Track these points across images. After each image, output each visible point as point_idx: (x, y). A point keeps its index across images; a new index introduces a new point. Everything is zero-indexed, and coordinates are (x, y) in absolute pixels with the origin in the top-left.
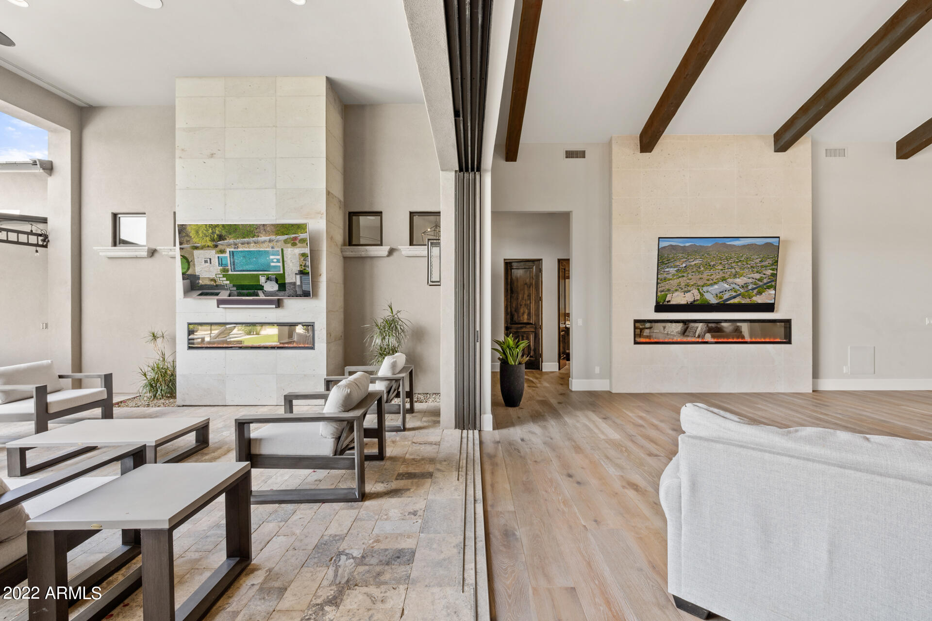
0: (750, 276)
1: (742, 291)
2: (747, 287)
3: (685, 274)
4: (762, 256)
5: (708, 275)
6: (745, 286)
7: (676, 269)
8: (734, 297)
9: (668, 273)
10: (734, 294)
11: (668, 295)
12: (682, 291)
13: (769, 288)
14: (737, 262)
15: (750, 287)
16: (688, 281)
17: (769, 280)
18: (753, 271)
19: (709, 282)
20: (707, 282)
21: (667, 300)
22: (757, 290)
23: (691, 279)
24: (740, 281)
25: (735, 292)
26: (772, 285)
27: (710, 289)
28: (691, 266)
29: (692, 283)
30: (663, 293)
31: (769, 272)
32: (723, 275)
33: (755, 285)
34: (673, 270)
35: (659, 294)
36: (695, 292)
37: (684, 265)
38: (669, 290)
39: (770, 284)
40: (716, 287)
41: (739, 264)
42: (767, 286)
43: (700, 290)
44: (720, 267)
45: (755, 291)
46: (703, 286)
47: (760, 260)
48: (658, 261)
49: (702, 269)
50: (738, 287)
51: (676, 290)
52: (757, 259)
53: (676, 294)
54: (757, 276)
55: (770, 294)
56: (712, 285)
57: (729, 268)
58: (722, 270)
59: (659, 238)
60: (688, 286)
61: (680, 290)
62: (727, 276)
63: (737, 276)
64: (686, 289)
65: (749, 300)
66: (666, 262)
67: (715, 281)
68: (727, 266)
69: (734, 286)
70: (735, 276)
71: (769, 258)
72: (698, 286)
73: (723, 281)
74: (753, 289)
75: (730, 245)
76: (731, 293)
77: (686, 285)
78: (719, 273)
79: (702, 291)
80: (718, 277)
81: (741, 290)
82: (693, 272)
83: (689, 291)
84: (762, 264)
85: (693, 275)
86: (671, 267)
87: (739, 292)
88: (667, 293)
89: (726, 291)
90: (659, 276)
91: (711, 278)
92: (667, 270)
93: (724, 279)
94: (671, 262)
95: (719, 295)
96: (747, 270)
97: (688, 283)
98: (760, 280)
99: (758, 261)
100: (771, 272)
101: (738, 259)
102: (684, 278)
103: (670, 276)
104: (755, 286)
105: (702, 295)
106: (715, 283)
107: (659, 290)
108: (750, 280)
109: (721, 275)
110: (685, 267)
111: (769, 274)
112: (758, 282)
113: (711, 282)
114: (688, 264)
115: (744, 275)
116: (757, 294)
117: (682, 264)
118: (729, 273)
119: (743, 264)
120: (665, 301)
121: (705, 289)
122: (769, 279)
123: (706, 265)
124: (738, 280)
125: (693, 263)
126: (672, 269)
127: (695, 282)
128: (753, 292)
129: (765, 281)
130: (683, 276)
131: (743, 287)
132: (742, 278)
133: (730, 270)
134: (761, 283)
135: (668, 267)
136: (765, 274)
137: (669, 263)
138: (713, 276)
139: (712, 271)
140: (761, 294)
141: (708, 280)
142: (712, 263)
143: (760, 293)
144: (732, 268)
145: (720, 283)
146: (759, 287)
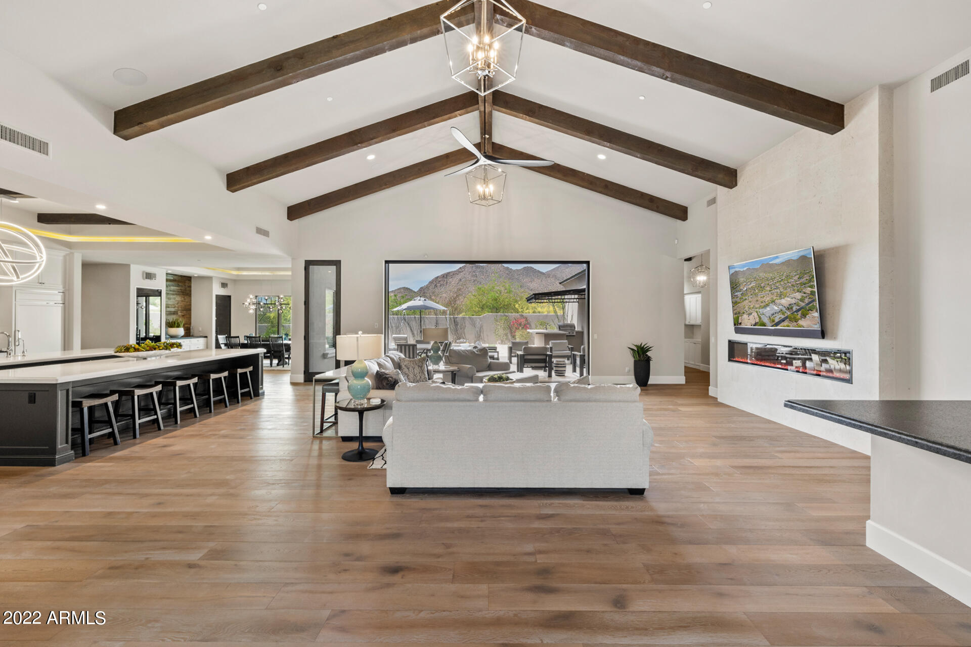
0: (792, 296)
1: (789, 313)
2: (792, 308)
3: (747, 297)
4: (799, 272)
5: (761, 297)
6: (789, 308)
7: (741, 293)
8: (783, 320)
9: (738, 297)
10: (783, 317)
11: (740, 318)
12: (747, 313)
13: (811, 309)
14: (780, 281)
15: (794, 309)
17: (810, 300)
18: (794, 290)
19: (763, 305)
20: (761, 304)
22: (800, 312)
24: (786, 301)
25: (783, 314)
27: (765, 311)
28: (749, 288)
29: (752, 306)
30: (736, 316)
32: (772, 297)
33: (798, 306)
36: (755, 314)
37: (745, 289)
38: (739, 313)
39: (812, 304)
40: (768, 309)
41: (782, 283)
42: (809, 307)
43: (758, 312)
44: (768, 289)
46: (759, 309)
47: (798, 276)
48: (731, 286)
49: (757, 291)
50: (784, 309)
51: (744, 313)
52: (795, 275)
53: (744, 318)
54: (799, 295)
55: (814, 317)
56: (765, 307)
57: (776, 289)
58: (770, 291)
59: (729, 267)
60: (750, 309)
62: (774, 297)
63: (783, 296)
64: (749, 312)
65: (795, 323)
67: (767, 303)
68: (773, 287)
69: (781, 307)
70: (781, 296)
71: (805, 274)
72: (756, 308)
73: (772, 303)
74: (798, 311)
75: (772, 264)
76: (780, 316)
77: (748, 308)
78: (768, 295)
79: (759, 314)
80: (768, 298)
81: (787, 312)
82: (752, 295)
83: (751, 314)
84: (800, 282)
85: (751, 298)
86: (739, 291)
87: (786, 315)
88: (738, 316)
89: (776, 313)
90: (733, 300)
92: (736, 294)
93: (773, 302)
94: (738, 287)
95: (771, 318)
96: (789, 290)
97: (750, 306)
98: (802, 300)
99: (796, 278)
100: (810, 289)
101: (780, 278)
102: (747, 301)
103: (739, 300)
104: (798, 308)
105: (760, 318)
106: (767, 305)
107: (734, 312)
108: (793, 301)
109: (770, 296)
111: (809, 292)
112: (800, 302)
113: (765, 304)
114: (747, 287)
115: (788, 295)
116: (801, 317)
117: (744, 288)
118: (775, 294)
119: (785, 283)
120: (739, 323)
121: (761, 311)
122: (810, 298)
123: (759, 287)
124: (783, 301)
125: (750, 286)
126: (739, 293)
127: (754, 304)
128: (798, 314)
129: (807, 301)
130: (746, 299)
132: (786, 298)
133: (776, 291)
134: (803, 304)
135: (737, 291)
136: (805, 293)
137: (736, 287)
138: (764, 298)
139: (763, 293)
140: (805, 317)
141: (762, 302)
142: (762, 285)
143: (804, 316)
144: (777, 288)
145: (771, 304)
146: (802, 308)
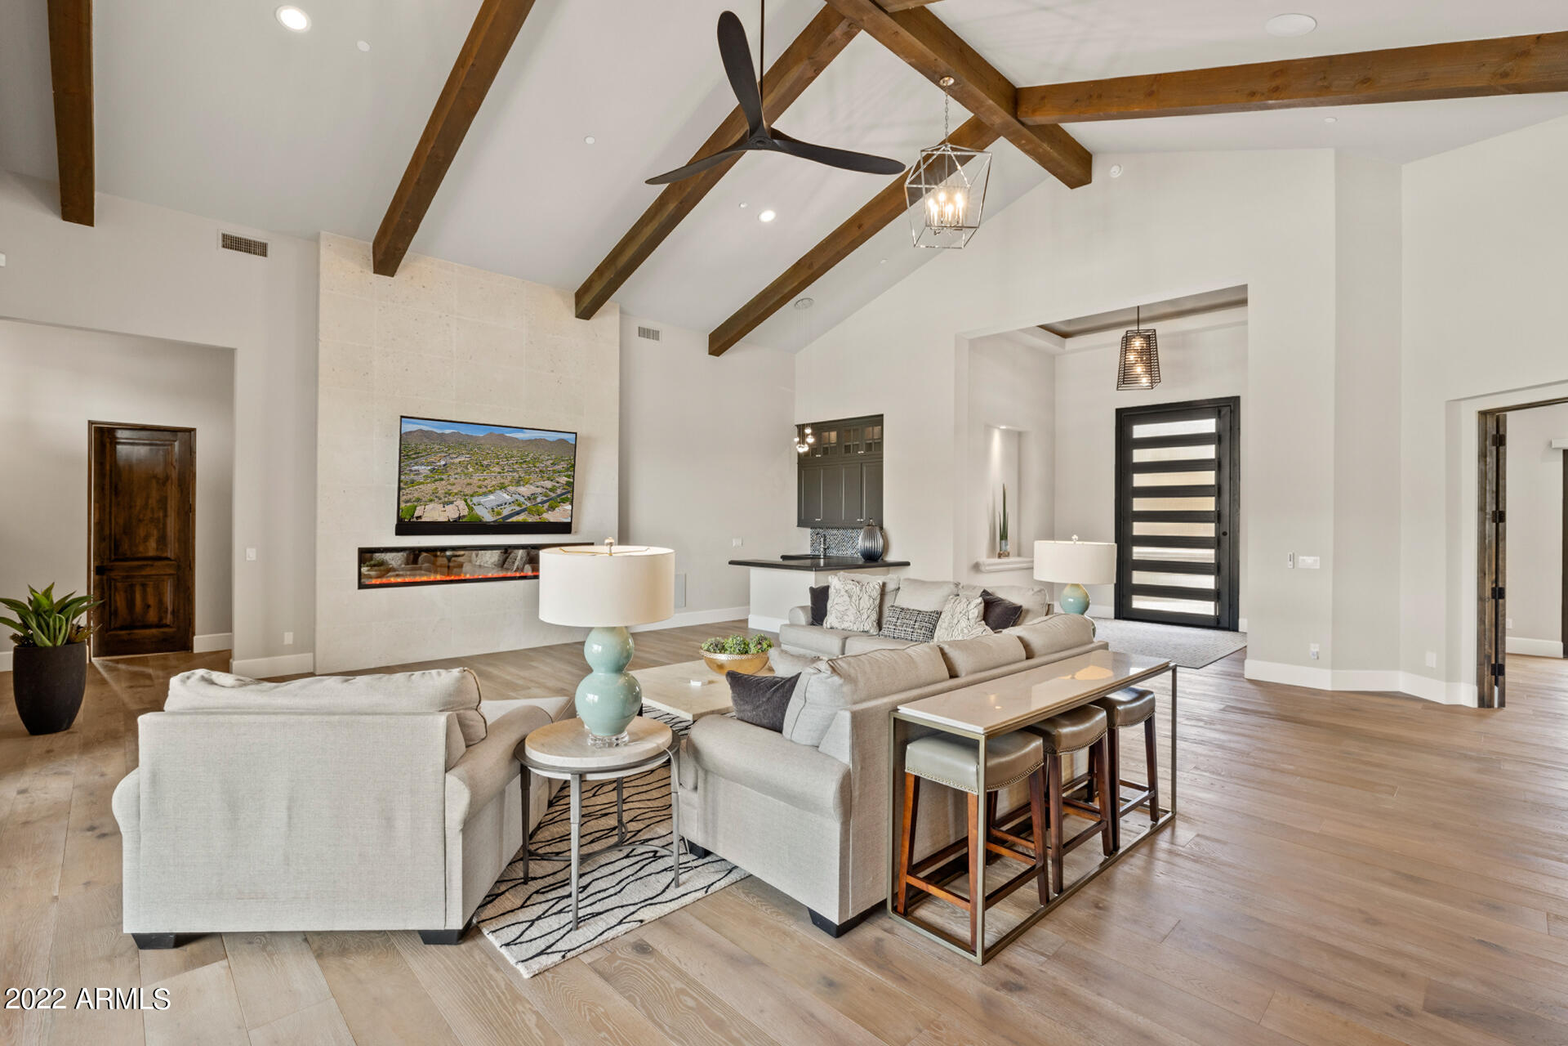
0: (538, 484)
1: (529, 505)
2: (535, 499)
3: (444, 477)
4: (553, 456)
5: (480, 480)
6: (532, 498)
7: (429, 468)
8: (518, 513)
9: (418, 473)
10: (518, 509)
11: (418, 508)
12: (440, 501)
13: (564, 501)
14: (521, 463)
15: (539, 500)
16: (449, 487)
17: (564, 491)
18: (542, 477)
19: (481, 491)
20: (478, 490)
21: (416, 515)
22: (548, 504)
23: (454, 484)
24: (525, 490)
25: (519, 505)
26: (567, 497)
27: (483, 500)
28: (453, 464)
29: (455, 491)
30: (408, 504)
31: (563, 480)
32: (502, 481)
33: (546, 496)
34: (424, 470)
35: (403, 505)
36: (461, 504)
37: (443, 463)
38: (418, 500)
39: (565, 496)
40: (492, 497)
41: (524, 466)
42: (562, 499)
43: (469, 501)
44: (497, 469)
45: (546, 505)
46: (472, 496)
47: (551, 462)
48: (400, 453)
49: (471, 470)
50: (522, 499)
51: (431, 501)
52: (548, 460)
53: (431, 506)
54: (549, 484)
55: (565, 510)
56: (485, 494)
57: (511, 471)
58: (499, 473)
59: (402, 417)
60: (450, 495)
61: (436, 500)
62: (507, 482)
63: (522, 483)
64: (446, 499)
65: (538, 517)
66: (414, 456)
67: (490, 489)
68: (506, 468)
69: (517, 497)
70: (519, 482)
71: (562, 460)
72: (465, 496)
73: (501, 489)
74: (543, 502)
75: (511, 438)
76: (512, 507)
77: (446, 493)
78: (495, 478)
79: (470, 503)
80: (494, 483)
81: (526, 503)
82: (457, 474)
83: (452, 503)
84: (554, 468)
85: (456, 478)
86: (422, 464)
87: (524, 506)
88: (416, 503)
89: (506, 504)
90: (402, 477)
91: (485, 483)
92: (416, 468)
93: (503, 487)
94: (422, 456)
95: (496, 510)
96: (535, 476)
97: (450, 490)
98: (552, 490)
99: (548, 463)
100: (566, 479)
101: (521, 459)
102: (443, 482)
103: (420, 479)
104: (545, 499)
105: (471, 509)
106: (491, 492)
107: (403, 498)
108: (539, 490)
109: (499, 480)
110: (444, 465)
111: (564, 482)
112: (550, 493)
113: (484, 490)
114: (449, 461)
115: (531, 482)
116: (548, 510)
117: (439, 461)
118: (509, 478)
119: (529, 467)
120: (412, 517)
121: (475, 500)
122: (564, 489)
123: (477, 464)
124: (522, 489)
125: (456, 461)
126: (423, 467)
127: (460, 489)
128: (543, 507)
129: (559, 491)
130: (442, 480)
131: (530, 499)
132: (527, 486)
133: (510, 474)
134: (553, 495)
135: (416, 464)
136: (558, 483)
137: (417, 457)
138: (486, 481)
139: (485, 474)
140: (554, 509)
141: (480, 487)
142: (485, 463)
143: (552, 508)
144: (514, 471)
145: (498, 492)
146: (551, 499)
